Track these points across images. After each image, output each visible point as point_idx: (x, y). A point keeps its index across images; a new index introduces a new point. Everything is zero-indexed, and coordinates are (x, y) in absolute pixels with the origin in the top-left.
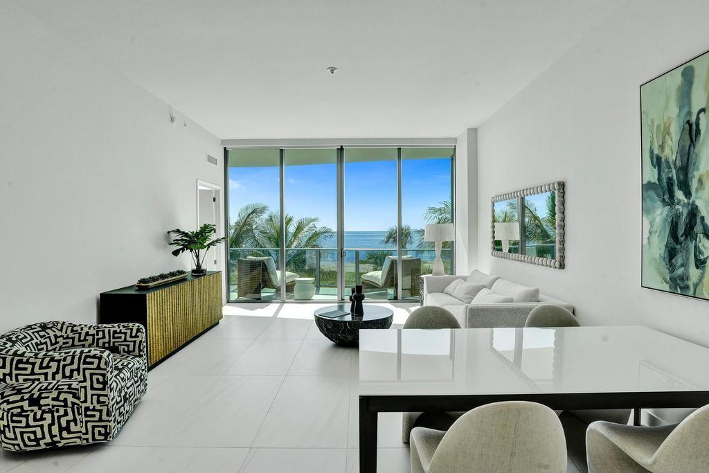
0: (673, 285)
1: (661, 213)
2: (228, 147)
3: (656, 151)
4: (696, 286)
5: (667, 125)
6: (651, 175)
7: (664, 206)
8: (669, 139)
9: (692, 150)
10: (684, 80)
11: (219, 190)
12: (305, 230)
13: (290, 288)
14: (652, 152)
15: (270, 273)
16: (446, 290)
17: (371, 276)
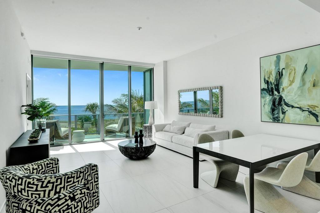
0: (274, 120)
1: (268, 98)
3: (266, 79)
4: (282, 120)
5: (271, 71)
6: (265, 86)
7: (270, 96)
8: (272, 76)
9: (280, 80)
10: (277, 59)
14: (265, 79)
15: (59, 129)
16: (164, 130)
17: (111, 127)
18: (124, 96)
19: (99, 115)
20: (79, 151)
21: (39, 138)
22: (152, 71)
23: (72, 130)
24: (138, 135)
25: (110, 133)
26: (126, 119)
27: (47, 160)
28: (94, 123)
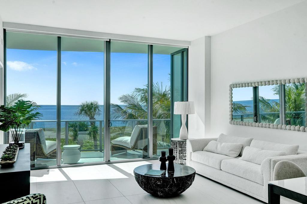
15: (42, 142)
16: (206, 148)
17: (121, 141)
18: (139, 92)
19: (101, 122)
20: (73, 179)
21: (15, 160)
22: (185, 53)
23: (61, 144)
24: (166, 156)
25: (118, 149)
26: (144, 128)
27: (28, 198)
28: (92, 133)
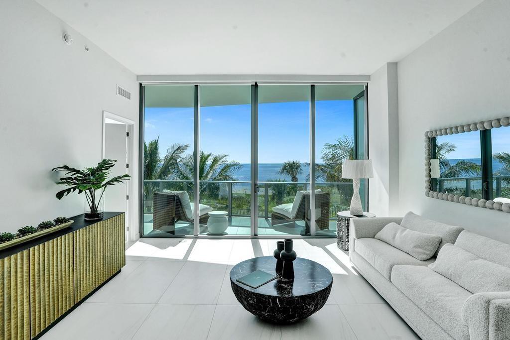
2: (144, 83)
11: (133, 125)
12: (219, 163)
13: (204, 220)
15: (184, 207)
16: (378, 235)
17: (281, 209)
26: (307, 195)
